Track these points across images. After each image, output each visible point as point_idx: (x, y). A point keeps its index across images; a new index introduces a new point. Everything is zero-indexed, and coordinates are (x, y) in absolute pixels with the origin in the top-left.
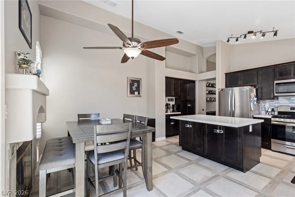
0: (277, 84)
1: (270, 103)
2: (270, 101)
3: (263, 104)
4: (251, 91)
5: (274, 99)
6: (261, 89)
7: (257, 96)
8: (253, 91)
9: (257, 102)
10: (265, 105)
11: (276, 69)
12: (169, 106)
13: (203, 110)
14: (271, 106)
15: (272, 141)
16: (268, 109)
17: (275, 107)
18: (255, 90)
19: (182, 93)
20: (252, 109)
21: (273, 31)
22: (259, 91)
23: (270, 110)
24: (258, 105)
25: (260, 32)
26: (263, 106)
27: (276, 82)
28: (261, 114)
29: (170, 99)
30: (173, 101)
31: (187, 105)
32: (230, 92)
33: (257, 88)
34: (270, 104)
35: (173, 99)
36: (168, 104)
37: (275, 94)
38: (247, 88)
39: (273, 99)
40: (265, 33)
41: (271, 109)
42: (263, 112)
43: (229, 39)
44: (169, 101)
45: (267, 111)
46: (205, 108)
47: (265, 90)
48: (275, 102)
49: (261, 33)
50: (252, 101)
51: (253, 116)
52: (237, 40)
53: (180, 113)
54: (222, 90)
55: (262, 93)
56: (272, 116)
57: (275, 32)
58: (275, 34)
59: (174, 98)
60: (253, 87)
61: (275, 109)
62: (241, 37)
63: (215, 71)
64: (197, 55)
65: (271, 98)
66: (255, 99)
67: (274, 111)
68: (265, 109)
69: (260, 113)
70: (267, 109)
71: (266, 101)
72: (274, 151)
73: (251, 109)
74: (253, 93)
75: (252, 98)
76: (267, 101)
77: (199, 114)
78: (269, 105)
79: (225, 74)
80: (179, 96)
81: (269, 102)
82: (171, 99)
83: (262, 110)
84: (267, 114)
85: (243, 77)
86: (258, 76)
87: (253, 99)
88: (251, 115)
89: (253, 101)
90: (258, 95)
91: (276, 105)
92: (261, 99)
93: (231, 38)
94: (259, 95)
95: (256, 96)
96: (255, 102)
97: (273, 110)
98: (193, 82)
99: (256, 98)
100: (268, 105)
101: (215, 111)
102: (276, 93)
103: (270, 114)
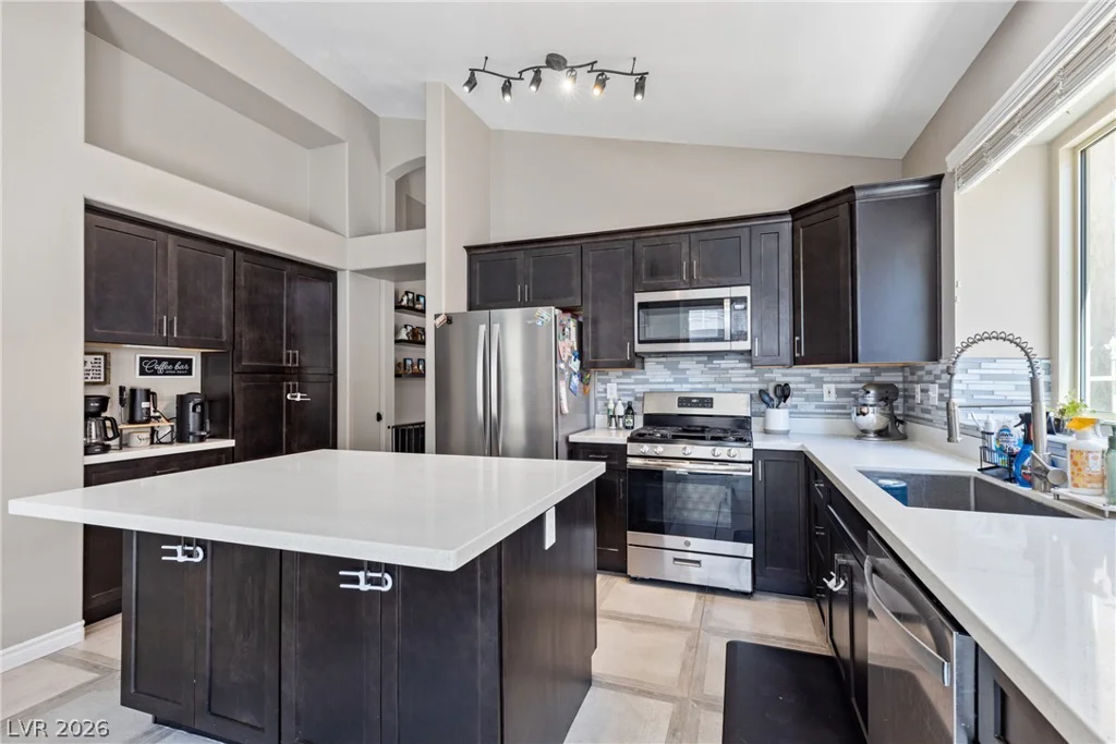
0: (643, 306)
1: (621, 384)
2: (619, 372)
3: (600, 387)
4: (559, 329)
5: (634, 367)
6: (595, 322)
7: (580, 355)
8: (567, 330)
9: (581, 379)
10: (605, 391)
11: (639, 245)
12: (145, 405)
13: (379, 417)
14: (624, 395)
15: (628, 542)
16: (616, 404)
17: (636, 399)
18: (572, 324)
19: (241, 327)
20: (566, 409)
21: (632, 74)
22: (588, 330)
23: (621, 411)
24: (585, 390)
25: (589, 68)
26: (599, 392)
27: (640, 297)
28: (594, 427)
29: (160, 360)
30: (189, 373)
31: (280, 398)
32: (483, 328)
33: (581, 319)
34: (620, 387)
35: (189, 362)
36: (133, 391)
37: (639, 348)
38: (547, 314)
39: (630, 365)
40: (608, 75)
41: (623, 404)
42: (601, 419)
43: (472, 75)
44: (155, 373)
45: (611, 413)
46: (387, 407)
47: (605, 329)
48: (635, 379)
49: (591, 71)
50: (562, 372)
51: (567, 439)
52: (506, 88)
53: (231, 443)
54: (449, 320)
55: (595, 339)
56: (628, 433)
57: (641, 79)
58: (640, 87)
59: (195, 355)
60: (569, 314)
61: (637, 407)
62: (521, 79)
63: (422, 230)
64: (347, 144)
65: (623, 362)
66: (575, 366)
67: (633, 414)
68: (606, 405)
69: (592, 424)
70: (611, 406)
71: (607, 374)
72: (635, 580)
73: (559, 410)
74: (567, 340)
75: (565, 359)
76: (614, 373)
77: (355, 447)
78: (619, 390)
79: (465, 253)
80: (220, 344)
81: (618, 377)
82: (172, 362)
83: (597, 412)
84: (614, 427)
85: (531, 270)
86: (586, 269)
87: (567, 365)
88: (560, 434)
89: (567, 373)
90: (585, 349)
91: (640, 389)
92: (595, 365)
93: (483, 71)
94: (588, 349)
95: (577, 354)
96: (575, 380)
97: (629, 410)
98: (328, 276)
99: (578, 362)
100: (613, 389)
101: (424, 423)
102: (640, 342)
103: (621, 425)
